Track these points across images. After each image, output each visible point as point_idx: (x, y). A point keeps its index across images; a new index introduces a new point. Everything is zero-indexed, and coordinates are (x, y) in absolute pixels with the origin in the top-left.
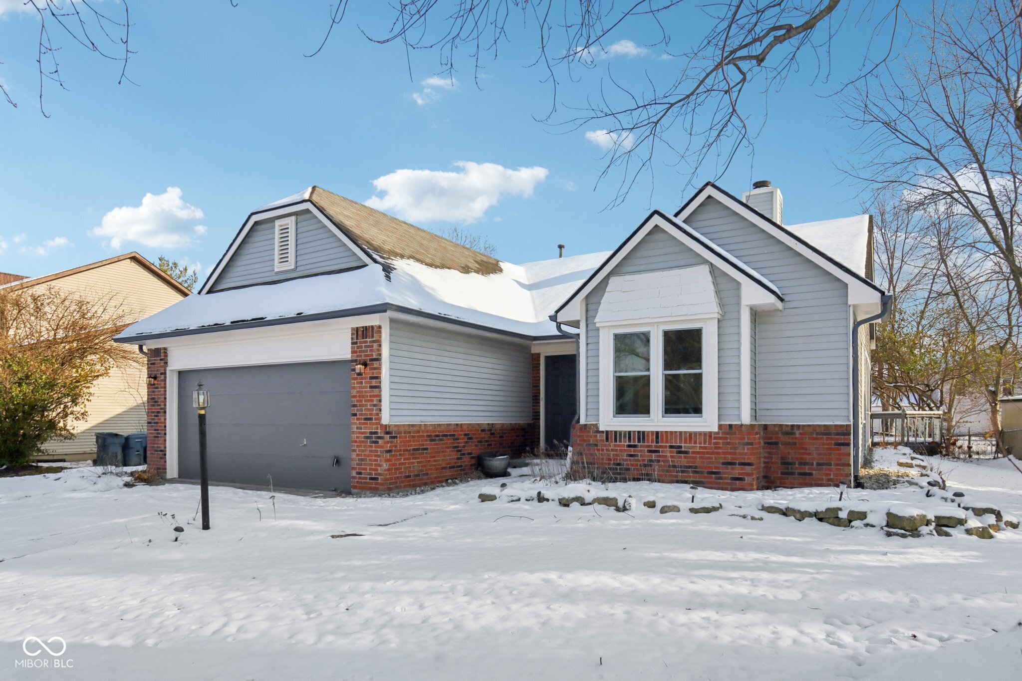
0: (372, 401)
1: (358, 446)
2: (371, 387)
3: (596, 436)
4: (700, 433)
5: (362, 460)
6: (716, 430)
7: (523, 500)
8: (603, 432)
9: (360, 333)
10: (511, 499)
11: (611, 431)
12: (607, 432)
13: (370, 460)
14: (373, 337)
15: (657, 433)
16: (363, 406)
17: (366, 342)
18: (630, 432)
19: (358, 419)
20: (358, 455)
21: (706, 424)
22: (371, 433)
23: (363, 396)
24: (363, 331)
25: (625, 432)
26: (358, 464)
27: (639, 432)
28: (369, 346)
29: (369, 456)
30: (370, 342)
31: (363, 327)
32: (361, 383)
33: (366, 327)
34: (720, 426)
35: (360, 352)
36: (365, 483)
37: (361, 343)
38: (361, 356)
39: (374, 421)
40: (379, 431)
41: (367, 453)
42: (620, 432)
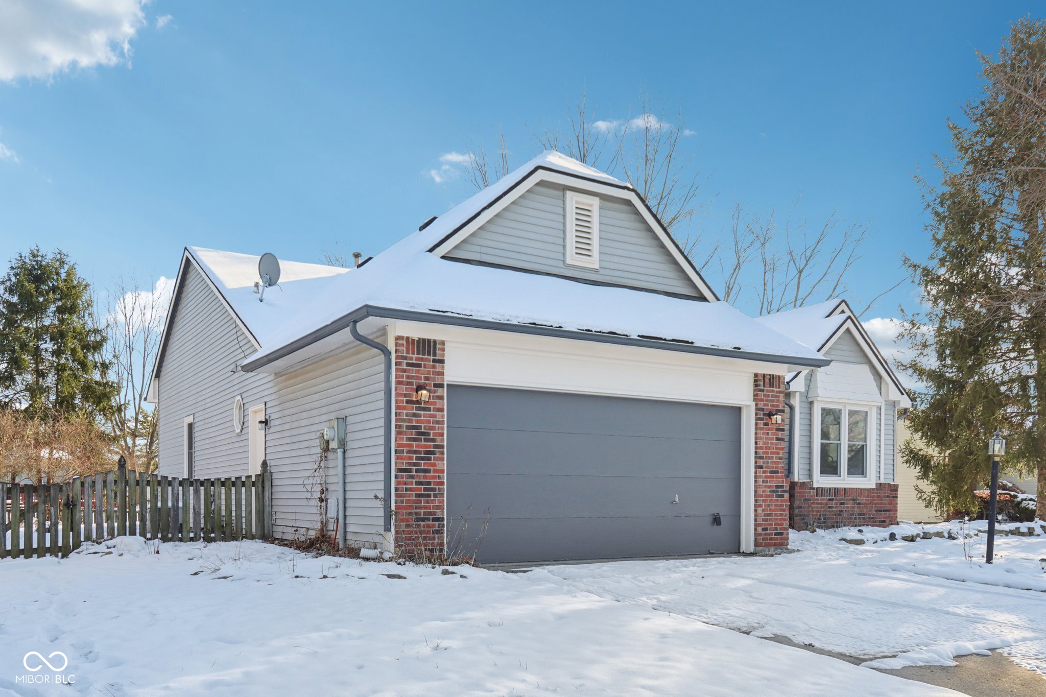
0: (778, 453)
1: (764, 501)
2: (778, 439)
3: (811, 492)
4: (864, 490)
5: (768, 515)
6: (874, 487)
7: (879, 541)
8: (814, 488)
9: (767, 380)
10: (873, 540)
11: (820, 488)
12: (817, 488)
13: (776, 515)
14: (779, 387)
15: (845, 489)
16: (769, 458)
17: (773, 391)
18: (830, 489)
19: (764, 472)
20: (763, 511)
21: (869, 482)
22: (777, 487)
23: (769, 448)
24: (770, 379)
25: (827, 489)
26: (763, 520)
27: (835, 488)
28: (776, 396)
29: (774, 510)
30: (777, 392)
31: (770, 375)
32: (768, 434)
33: (773, 375)
34: (876, 484)
35: (767, 400)
36: (771, 539)
37: (767, 391)
38: (767, 405)
40: (785, 484)
41: (773, 507)
42: (824, 489)
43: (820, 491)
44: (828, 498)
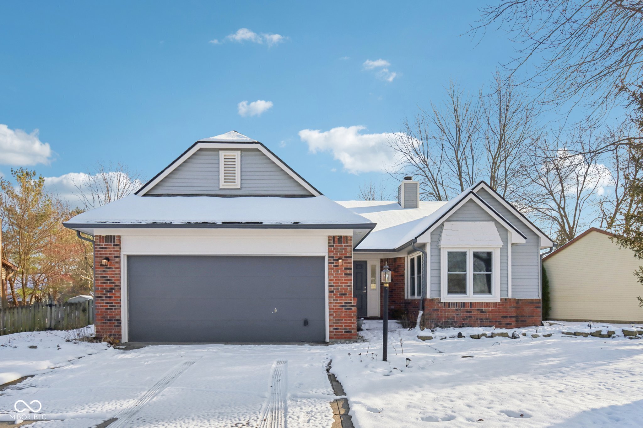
0: (347, 283)
1: (334, 312)
2: (346, 274)
3: (438, 305)
4: (491, 303)
5: (339, 320)
6: (499, 301)
7: (448, 337)
8: (442, 303)
9: (336, 240)
10: (441, 337)
11: (447, 302)
12: (445, 302)
13: (345, 320)
14: (347, 243)
15: (471, 303)
16: (339, 286)
17: (342, 246)
18: (457, 303)
19: (334, 295)
20: (334, 317)
21: (495, 298)
22: (346, 303)
23: (339, 280)
24: (339, 238)
25: (454, 303)
26: (334, 323)
27: (461, 302)
28: (344, 249)
29: (344, 317)
30: (345, 246)
31: (338, 236)
32: (338, 271)
33: (341, 236)
34: (501, 299)
35: (336, 251)
36: (342, 335)
37: (336, 246)
38: (337, 254)
39: (348, 296)
40: (353, 302)
41: (343, 315)
42: (452, 303)
43: (448, 305)
44: (455, 308)
